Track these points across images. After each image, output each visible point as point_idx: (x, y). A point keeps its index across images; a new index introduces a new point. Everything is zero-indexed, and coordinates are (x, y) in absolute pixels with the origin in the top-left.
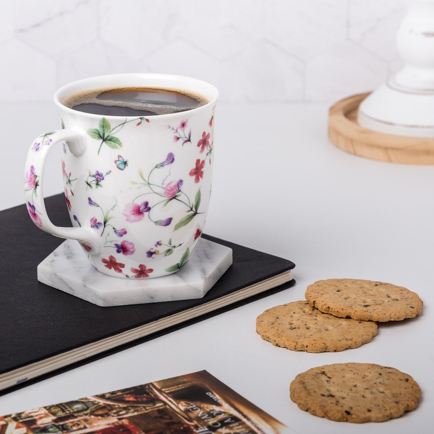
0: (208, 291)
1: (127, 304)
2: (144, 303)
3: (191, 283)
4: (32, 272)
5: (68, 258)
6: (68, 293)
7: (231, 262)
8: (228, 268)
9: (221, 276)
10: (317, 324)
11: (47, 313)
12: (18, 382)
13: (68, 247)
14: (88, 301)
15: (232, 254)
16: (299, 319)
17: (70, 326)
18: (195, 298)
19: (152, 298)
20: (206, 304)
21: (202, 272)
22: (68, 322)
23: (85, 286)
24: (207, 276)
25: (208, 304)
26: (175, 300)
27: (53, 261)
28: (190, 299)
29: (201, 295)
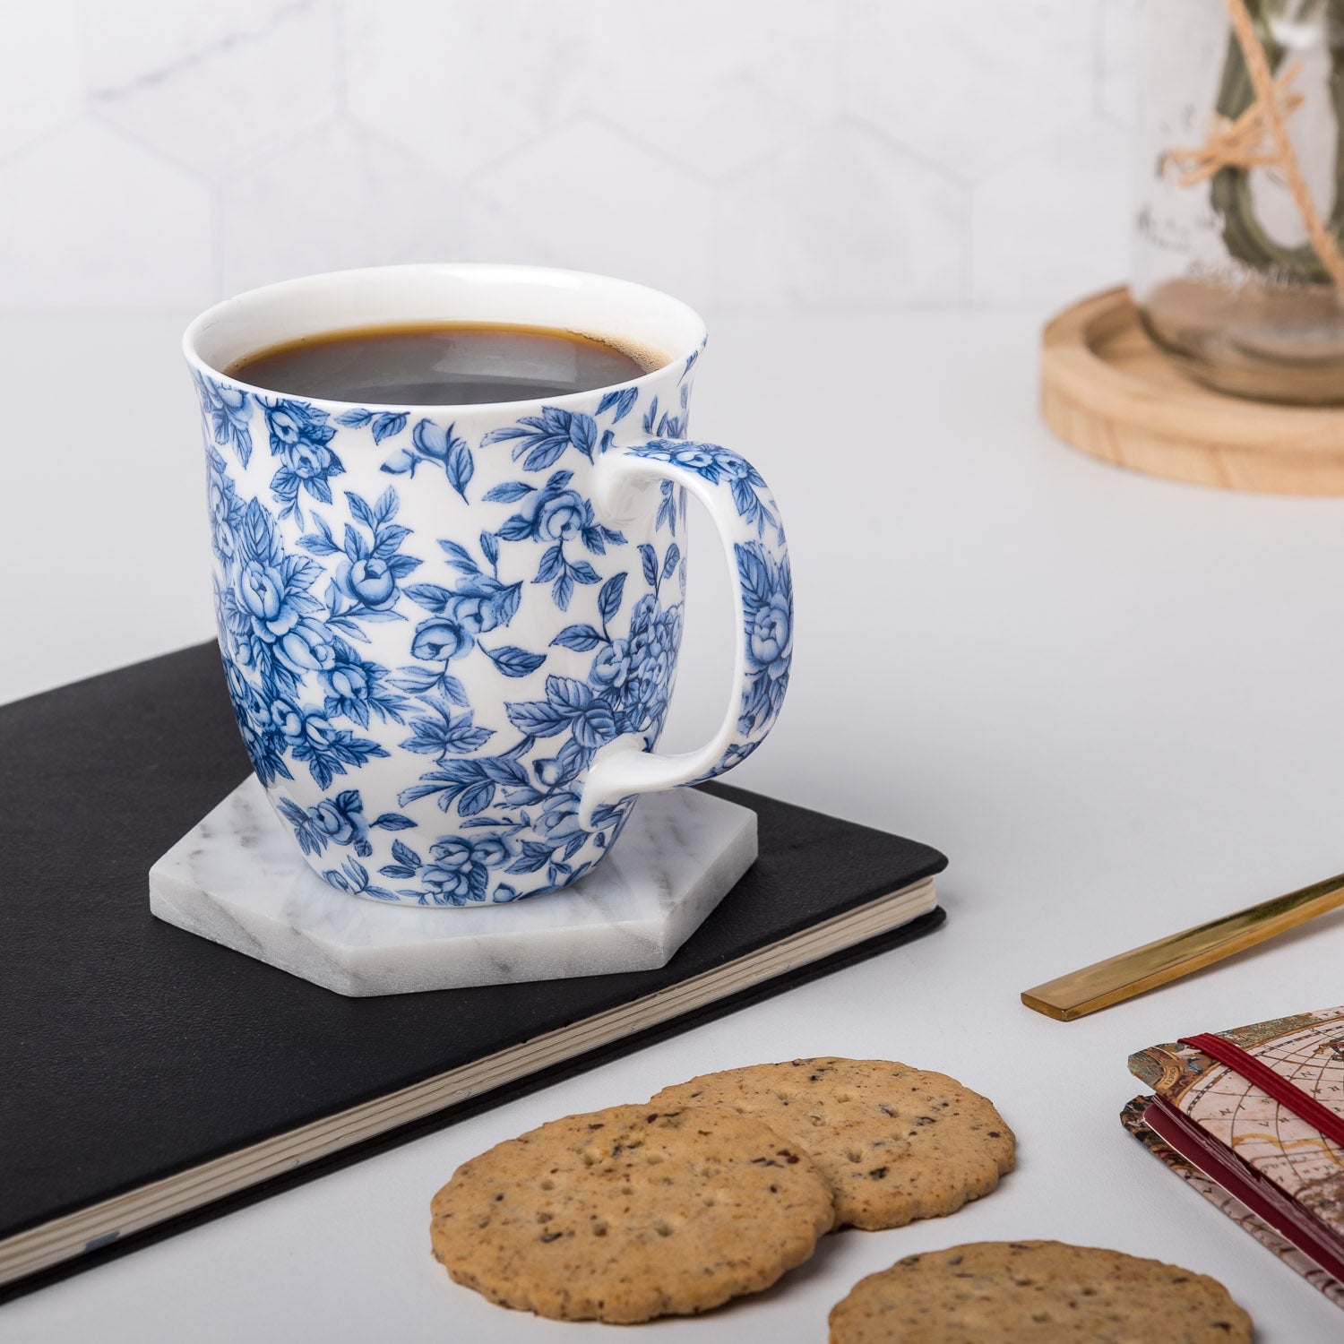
0: (679, 945)
1: (426, 989)
2: (479, 985)
3: (626, 922)
4: (127, 893)
5: (246, 842)
6: (245, 953)
7: (753, 853)
8: (743, 871)
9: (721, 899)
10: (631, 1212)
11: (181, 1024)
12: (89, 1245)
13: (247, 807)
14: (306, 978)
15: (756, 828)
16: (572, 1194)
17: (256, 1064)
18: (640, 969)
19: (505, 968)
20: (674, 989)
21: (661, 887)
22: (248, 1050)
23: (297, 933)
24: (678, 900)
25: (678, 987)
26: (577, 974)
27: (198, 852)
28: (625, 971)
29: (659, 960)
